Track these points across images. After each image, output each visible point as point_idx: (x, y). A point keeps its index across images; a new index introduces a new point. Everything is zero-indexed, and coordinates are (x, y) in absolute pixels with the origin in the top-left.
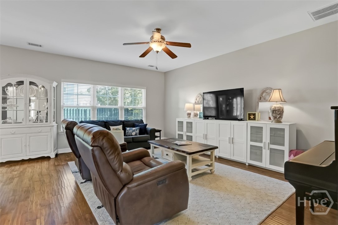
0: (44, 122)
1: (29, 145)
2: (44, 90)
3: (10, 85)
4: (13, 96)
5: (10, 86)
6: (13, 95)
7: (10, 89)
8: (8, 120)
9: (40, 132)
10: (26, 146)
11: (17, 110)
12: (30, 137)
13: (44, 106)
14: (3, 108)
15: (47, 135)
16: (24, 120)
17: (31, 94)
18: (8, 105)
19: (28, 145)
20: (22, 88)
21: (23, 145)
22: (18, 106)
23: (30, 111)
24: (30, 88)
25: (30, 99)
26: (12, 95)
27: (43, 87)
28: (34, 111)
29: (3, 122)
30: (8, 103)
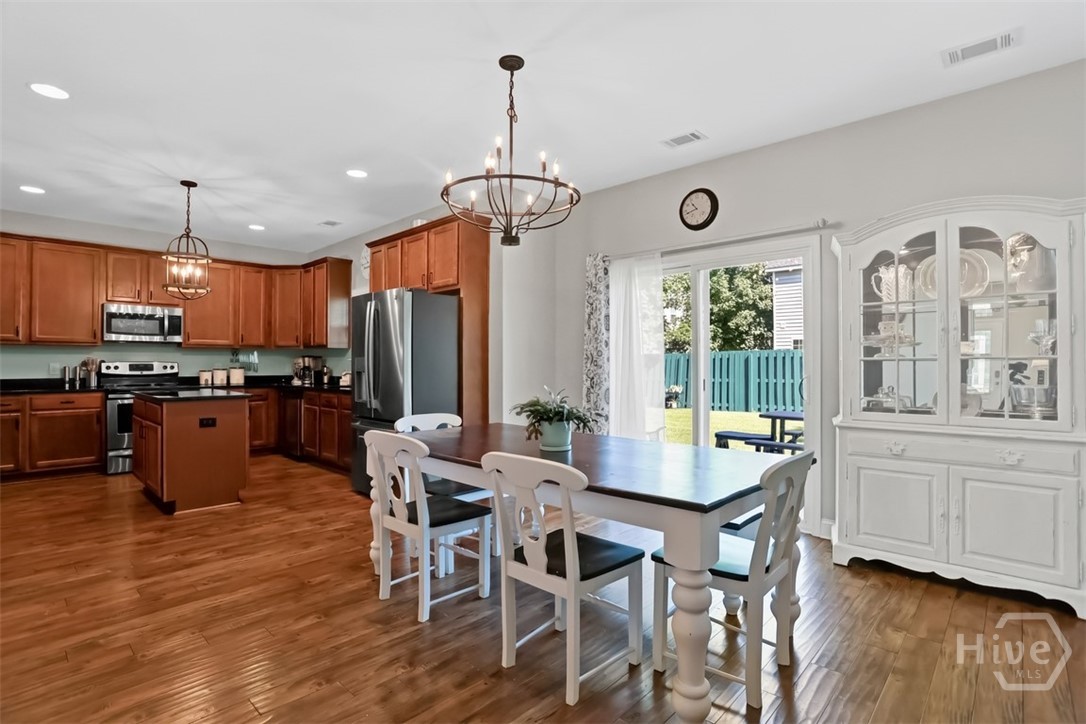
0: (1037, 415)
1: (961, 518)
2: (1030, 258)
3: (884, 258)
4: (898, 303)
5: (888, 265)
6: (897, 298)
7: (887, 274)
8: (881, 397)
9: (1012, 467)
10: (945, 516)
11: (917, 357)
12: (965, 480)
13: (1032, 335)
14: (870, 351)
15: (1058, 489)
16: (941, 400)
17: (970, 286)
18: (883, 341)
19: (958, 517)
20: (929, 267)
21: (938, 511)
22: (918, 344)
23: (965, 365)
24: (963, 261)
25: (964, 311)
26: (894, 300)
27: (1030, 241)
28: (989, 362)
29: (869, 402)
30: (883, 334)
